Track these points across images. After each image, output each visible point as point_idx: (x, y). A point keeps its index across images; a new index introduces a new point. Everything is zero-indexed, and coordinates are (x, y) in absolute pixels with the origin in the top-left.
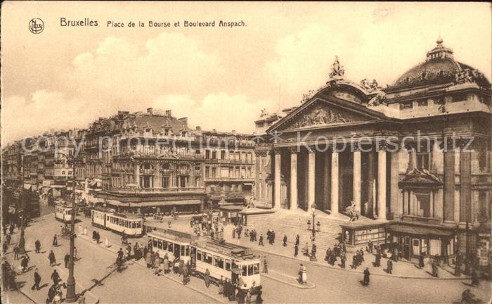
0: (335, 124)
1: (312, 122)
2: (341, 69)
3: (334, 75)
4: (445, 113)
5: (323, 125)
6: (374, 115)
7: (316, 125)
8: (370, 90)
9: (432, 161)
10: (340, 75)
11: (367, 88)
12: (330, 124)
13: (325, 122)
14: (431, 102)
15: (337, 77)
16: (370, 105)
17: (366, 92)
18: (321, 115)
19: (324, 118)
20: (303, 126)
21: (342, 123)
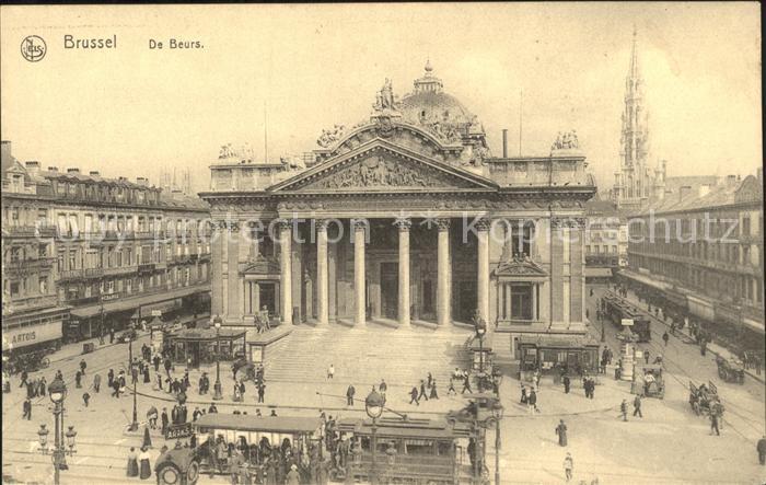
0: (406, 188)
1: (363, 180)
2: (395, 100)
3: (384, 106)
4: (553, 185)
5: (387, 187)
6: (478, 180)
7: (372, 188)
10: (394, 109)
11: (442, 137)
12: (400, 188)
13: (390, 183)
15: (388, 111)
16: (465, 164)
17: (443, 143)
18: (381, 171)
19: (388, 177)
20: (345, 185)
21: (422, 188)
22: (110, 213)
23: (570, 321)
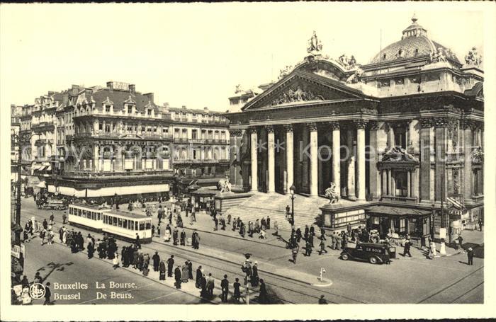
0: (314, 101)
1: (289, 99)
2: (319, 44)
3: (312, 50)
4: (421, 92)
5: (301, 102)
7: (294, 103)
8: (348, 66)
9: (409, 140)
10: (318, 50)
11: (346, 65)
12: (309, 102)
13: (304, 100)
14: (408, 81)
15: (315, 52)
16: (348, 83)
17: (344, 70)
18: (299, 92)
19: (302, 95)
20: (280, 103)
21: (321, 101)
22: (209, 129)
23: (435, 200)
